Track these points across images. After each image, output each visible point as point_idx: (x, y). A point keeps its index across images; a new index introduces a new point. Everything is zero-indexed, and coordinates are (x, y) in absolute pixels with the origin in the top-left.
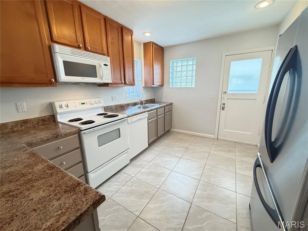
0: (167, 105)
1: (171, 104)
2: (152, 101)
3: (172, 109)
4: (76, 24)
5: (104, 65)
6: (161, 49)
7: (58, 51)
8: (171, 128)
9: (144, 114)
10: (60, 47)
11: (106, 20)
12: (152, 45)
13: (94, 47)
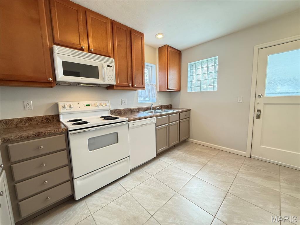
0: (182, 112)
1: (189, 110)
2: (169, 107)
3: (190, 116)
4: (80, 27)
5: (107, 66)
6: (178, 52)
7: (57, 52)
8: (189, 138)
9: (151, 119)
10: (60, 48)
11: (113, 24)
12: (167, 48)
13: (98, 50)
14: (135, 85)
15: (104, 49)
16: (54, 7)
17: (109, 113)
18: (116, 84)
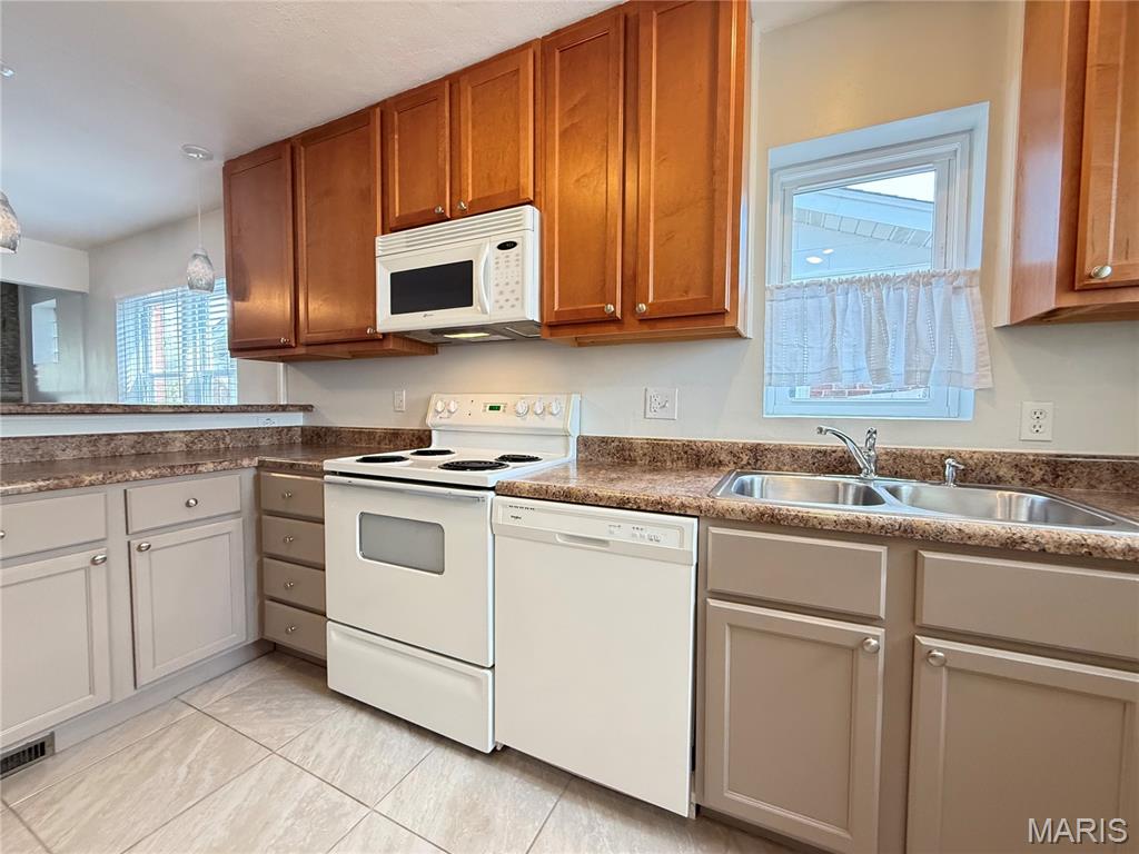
4: (440, 149)
5: (500, 246)
13: (486, 194)
14: (643, 307)
15: (506, 181)
16: (393, 132)
17: (567, 451)
18: (542, 317)
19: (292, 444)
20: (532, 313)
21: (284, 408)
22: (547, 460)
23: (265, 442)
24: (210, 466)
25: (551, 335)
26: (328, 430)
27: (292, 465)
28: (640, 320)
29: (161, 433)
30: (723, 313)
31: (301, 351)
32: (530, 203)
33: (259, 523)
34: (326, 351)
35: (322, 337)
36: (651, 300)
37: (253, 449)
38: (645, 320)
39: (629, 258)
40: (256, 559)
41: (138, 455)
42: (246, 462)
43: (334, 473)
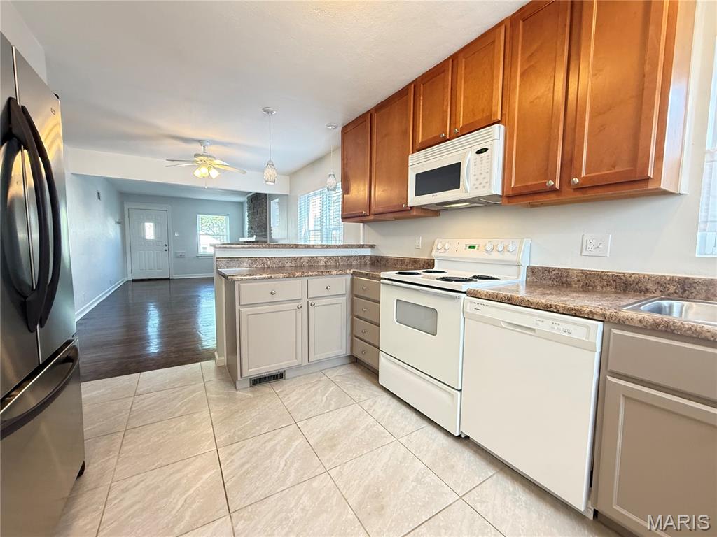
5: (478, 152)
13: (471, 121)
14: (576, 180)
15: (483, 111)
16: (420, 96)
17: (519, 274)
18: (503, 191)
19: (365, 264)
20: (496, 190)
21: (362, 246)
22: (503, 280)
23: (354, 263)
24: (335, 272)
25: (509, 202)
26: (382, 258)
27: (367, 274)
28: (574, 189)
29: (317, 257)
30: (647, 179)
31: (372, 217)
32: (498, 122)
33: (352, 300)
34: (382, 217)
35: (381, 210)
36: (583, 174)
37: (350, 266)
38: (578, 189)
39: (568, 148)
40: (351, 317)
41: (309, 266)
42: (348, 271)
43: (385, 279)
